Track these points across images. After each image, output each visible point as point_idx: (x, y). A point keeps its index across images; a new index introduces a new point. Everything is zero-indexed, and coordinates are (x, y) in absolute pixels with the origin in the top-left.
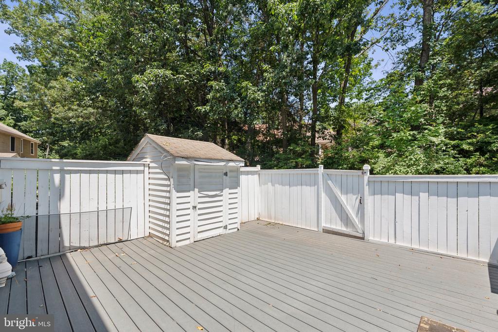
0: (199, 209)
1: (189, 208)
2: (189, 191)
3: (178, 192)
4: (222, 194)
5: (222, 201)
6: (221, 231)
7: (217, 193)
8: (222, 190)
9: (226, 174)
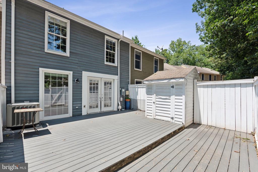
0: (156, 104)
1: (152, 103)
2: (152, 95)
3: (147, 95)
4: (170, 98)
5: (170, 102)
6: (169, 119)
7: (167, 97)
8: (170, 96)
9: (173, 87)
